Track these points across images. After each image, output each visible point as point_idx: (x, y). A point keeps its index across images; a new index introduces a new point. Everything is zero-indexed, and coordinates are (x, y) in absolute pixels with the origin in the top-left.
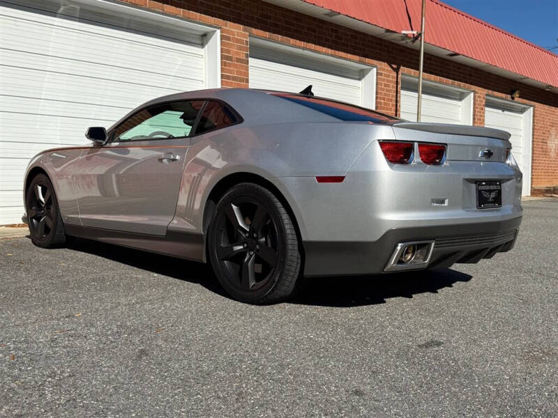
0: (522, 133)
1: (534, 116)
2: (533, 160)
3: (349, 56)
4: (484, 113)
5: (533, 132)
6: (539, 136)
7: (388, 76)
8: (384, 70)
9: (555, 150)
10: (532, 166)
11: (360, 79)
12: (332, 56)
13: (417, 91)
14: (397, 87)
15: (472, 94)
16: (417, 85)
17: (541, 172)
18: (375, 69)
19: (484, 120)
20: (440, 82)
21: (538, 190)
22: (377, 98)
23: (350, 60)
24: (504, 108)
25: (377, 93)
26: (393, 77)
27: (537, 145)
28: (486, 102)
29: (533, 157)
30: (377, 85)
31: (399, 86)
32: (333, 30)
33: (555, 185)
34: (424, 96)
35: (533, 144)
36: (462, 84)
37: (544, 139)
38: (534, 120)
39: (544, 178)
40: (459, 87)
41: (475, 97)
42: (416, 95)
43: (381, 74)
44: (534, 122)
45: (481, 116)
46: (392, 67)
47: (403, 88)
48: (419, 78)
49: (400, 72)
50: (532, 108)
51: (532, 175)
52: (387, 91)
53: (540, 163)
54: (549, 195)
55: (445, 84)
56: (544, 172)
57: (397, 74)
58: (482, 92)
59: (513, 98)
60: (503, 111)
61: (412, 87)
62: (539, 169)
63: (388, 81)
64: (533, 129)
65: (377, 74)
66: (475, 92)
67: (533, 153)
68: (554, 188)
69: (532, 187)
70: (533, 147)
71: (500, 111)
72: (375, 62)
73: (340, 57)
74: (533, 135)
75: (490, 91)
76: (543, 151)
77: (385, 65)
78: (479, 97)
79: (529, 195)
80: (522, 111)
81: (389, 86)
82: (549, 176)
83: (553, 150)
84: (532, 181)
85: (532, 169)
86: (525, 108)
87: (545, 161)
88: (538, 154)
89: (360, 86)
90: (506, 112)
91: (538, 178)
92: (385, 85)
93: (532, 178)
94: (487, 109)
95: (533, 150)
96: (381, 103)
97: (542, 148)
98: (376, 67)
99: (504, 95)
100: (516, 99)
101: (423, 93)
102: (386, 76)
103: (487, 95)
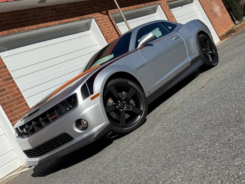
0: (198, 12)
1: (199, 0)
2: (211, 22)
3: (72, 19)
4: (171, 12)
5: (203, 9)
6: (207, 9)
7: (104, 19)
8: (99, 17)
9: (220, 12)
10: (213, 26)
11: (89, 29)
12: (60, 24)
13: (123, 21)
14: (112, 23)
15: (159, 6)
16: (122, 17)
17: (219, 26)
18: (93, 19)
19: (173, 16)
20: (137, 8)
21: (223, 36)
22: (103, 34)
23: (73, 21)
25: (102, 32)
26: (107, 19)
27: (209, 14)
28: (169, 6)
29: (210, 21)
30: (99, 27)
31: (114, 22)
32: (52, 10)
33: (229, 29)
34: (128, 21)
35: (207, 15)
36: (151, 3)
37: (211, 9)
38: (200, 2)
39: (222, 29)
40: (150, 5)
41: (161, 6)
42: (124, 23)
43: (99, 20)
44: (201, 4)
45: (170, 15)
46: (103, 14)
47: (117, 22)
48: (120, 13)
49: (109, 14)
51: (215, 30)
52: (107, 27)
53: (216, 22)
54: (230, 35)
55: (141, 8)
56: (221, 26)
57: (109, 16)
58: (164, 2)
60: (182, 6)
61: (120, 20)
62: (217, 25)
63: (105, 22)
64: (202, 7)
65: (96, 21)
66: (160, 4)
67: (209, 19)
68: (230, 30)
69: (219, 37)
70: (208, 16)
71: (180, 7)
72: (91, 15)
73: (66, 23)
74: (204, 10)
76: (214, 16)
77: (98, 14)
78: (163, 5)
79: (220, 41)
80: (192, 1)
81: (107, 24)
82: (224, 26)
83: (219, 12)
84: (217, 34)
85: (214, 27)
87: (218, 20)
88: (212, 18)
89: (91, 33)
90: (183, 6)
91: (219, 30)
92: (104, 25)
93: (216, 32)
94: (171, 10)
95: (208, 18)
96: (107, 36)
97: (212, 14)
98: (93, 18)
102: (102, 20)
103: (167, 2)
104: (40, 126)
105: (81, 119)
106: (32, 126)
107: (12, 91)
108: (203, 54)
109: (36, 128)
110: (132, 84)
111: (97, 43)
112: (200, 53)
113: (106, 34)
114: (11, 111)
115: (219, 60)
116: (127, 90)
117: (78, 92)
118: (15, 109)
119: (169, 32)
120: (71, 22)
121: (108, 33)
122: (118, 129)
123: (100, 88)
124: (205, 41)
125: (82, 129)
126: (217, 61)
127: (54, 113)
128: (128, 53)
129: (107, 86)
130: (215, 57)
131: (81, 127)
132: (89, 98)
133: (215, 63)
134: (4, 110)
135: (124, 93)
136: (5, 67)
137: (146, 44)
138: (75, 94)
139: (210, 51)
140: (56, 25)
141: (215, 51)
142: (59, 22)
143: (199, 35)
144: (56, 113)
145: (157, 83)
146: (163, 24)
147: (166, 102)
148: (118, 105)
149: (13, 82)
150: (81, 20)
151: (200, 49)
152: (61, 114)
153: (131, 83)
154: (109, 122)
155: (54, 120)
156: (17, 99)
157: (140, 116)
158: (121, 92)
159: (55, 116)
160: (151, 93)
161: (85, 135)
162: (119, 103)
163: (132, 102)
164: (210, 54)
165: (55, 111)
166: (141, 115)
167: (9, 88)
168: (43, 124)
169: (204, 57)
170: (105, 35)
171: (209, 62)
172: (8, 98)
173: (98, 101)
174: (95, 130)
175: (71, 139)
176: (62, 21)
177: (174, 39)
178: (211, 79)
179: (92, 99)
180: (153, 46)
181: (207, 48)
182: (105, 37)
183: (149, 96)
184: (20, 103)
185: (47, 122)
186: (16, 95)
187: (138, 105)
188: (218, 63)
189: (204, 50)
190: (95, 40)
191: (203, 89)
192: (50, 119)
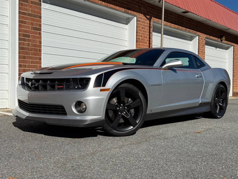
0: (227, 61)
1: (234, 51)
3: (117, 8)
4: (204, 48)
5: (233, 60)
6: (237, 62)
7: (144, 23)
8: (141, 18)
11: (127, 24)
12: (106, 6)
13: (160, 33)
14: (150, 30)
15: (197, 37)
16: (161, 29)
19: (204, 52)
20: (178, 29)
21: (237, 93)
22: (137, 35)
23: (118, 10)
24: (216, 46)
25: (137, 32)
26: (147, 23)
27: (236, 67)
28: (206, 42)
29: (233, 74)
30: (137, 27)
34: (164, 36)
35: (233, 67)
36: (191, 31)
38: (234, 53)
40: (190, 32)
41: (199, 38)
42: (160, 35)
43: (140, 21)
44: (234, 55)
45: (202, 50)
46: (147, 17)
47: (154, 31)
48: (162, 25)
49: (152, 20)
50: (233, 47)
51: (233, 85)
52: (144, 31)
55: (181, 30)
57: (150, 22)
58: (203, 36)
59: (222, 41)
60: (216, 48)
61: (158, 31)
62: (237, 81)
63: (144, 25)
64: (233, 58)
65: (137, 21)
66: (199, 36)
67: (233, 72)
69: (233, 91)
70: (233, 69)
71: (215, 48)
72: (135, 13)
73: (111, 8)
74: (233, 62)
75: (208, 36)
77: (142, 16)
78: (201, 39)
79: (232, 96)
80: (227, 48)
81: (144, 28)
84: (233, 88)
85: (233, 81)
86: (229, 47)
89: (127, 28)
90: (218, 49)
91: (236, 86)
92: (142, 28)
94: (206, 46)
96: (139, 39)
98: (136, 16)
99: (216, 39)
100: (224, 41)
101: (164, 34)
102: (142, 22)
103: (206, 38)
104: (45, 88)
105: (83, 102)
106: (38, 83)
107: (34, 41)
108: (214, 103)
109: (40, 87)
110: (141, 97)
111: (127, 40)
112: (212, 100)
113: (139, 36)
114: (24, 57)
115: (225, 115)
116: (134, 99)
117: (93, 78)
118: (29, 58)
119: (195, 68)
120: (115, 9)
121: (141, 36)
122: (108, 128)
123: (113, 85)
124: (222, 92)
125: (79, 111)
126: (222, 115)
127: (62, 83)
128: (153, 67)
129: (119, 87)
130: (223, 110)
131: (79, 109)
132: (99, 88)
133: (219, 116)
134: (19, 53)
135: (130, 99)
136: (40, 17)
137: (171, 68)
138: (90, 79)
139: (221, 103)
140: (102, 5)
141: (225, 106)
142: (106, 4)
143: (220, 84)
144: (64, 85)
145: (161, 106)
146: (194, 58)
147: (161, 126)
148: (119, 108)
149: (40, 34)
150: (125, 12)
151: (213, 97)
152: (68, 88)
153: (140, 95)
154: (104, 118)
155: (59, 89)
156: (35, 50)
157: (132, 127)
158: (128, 97)
159: (62, 86)
160: (152, 112)
161: (78, 118)
162: (121, 106)
163: (132, 111)
164: (220, 105)
165: (65, 83)
166: (134, 127)
167: (34, 37)
168: (48, 87)
169: (214, 105)
170: (137, 37)
171: (215, 112)
172: (28, 45)
173: (106, 95)
174: (90, 118)
175: (65, 113)
176: (109, 5)
177: (197, 76)
178: (210, 129)
179: (101, 90)
180: (176, 72)
181: (220, 99)
182: (137, 38)
183: (149, 114)
184: (35, 54)
185: (53, 88)
186: (36, 46)
187: (136, 117)
188: (222, 117)
189: (217, 100)
190: (127, 36)
191: (199, 135)
192: (56, 87)
